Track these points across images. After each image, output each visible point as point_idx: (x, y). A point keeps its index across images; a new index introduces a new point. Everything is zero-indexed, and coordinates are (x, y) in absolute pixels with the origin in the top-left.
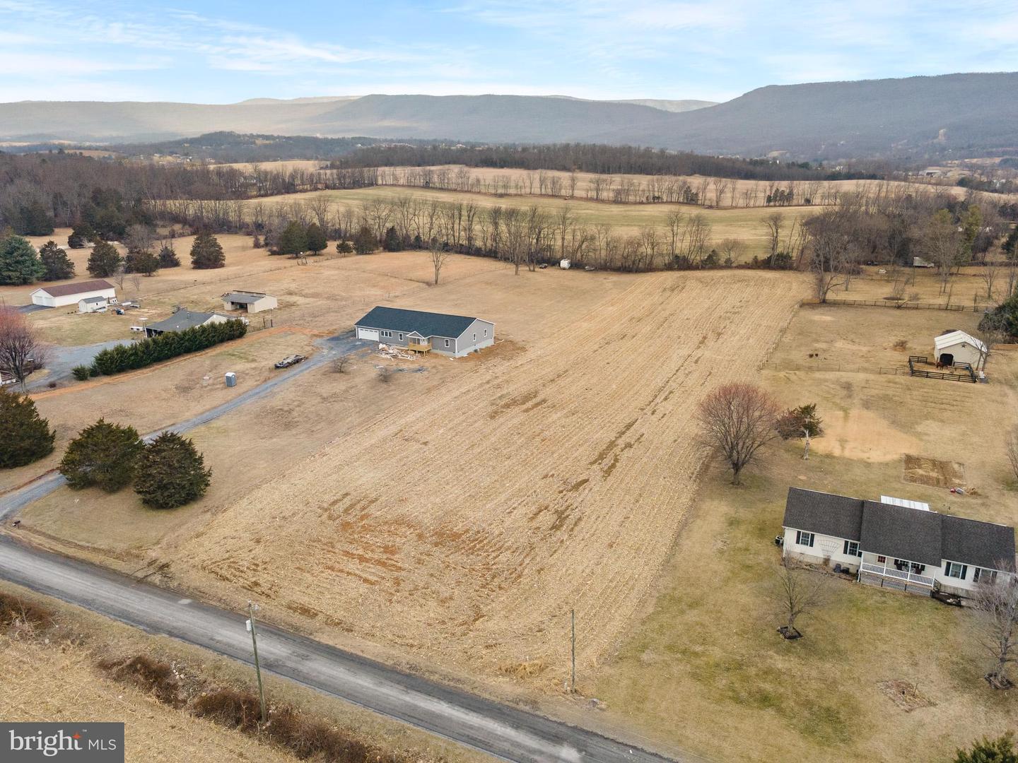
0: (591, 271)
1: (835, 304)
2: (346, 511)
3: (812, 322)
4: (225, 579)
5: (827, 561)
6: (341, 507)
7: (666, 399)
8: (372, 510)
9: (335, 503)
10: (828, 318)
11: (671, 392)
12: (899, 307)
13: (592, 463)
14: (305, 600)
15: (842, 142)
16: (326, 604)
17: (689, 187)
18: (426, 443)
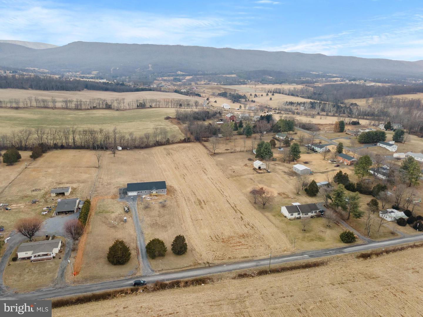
0: (129, 149)
1: (217, 154)
2: (217, 239)
3: (219, 161)
4: (223, 259)
5: (295, 217)
6: (214, 239)
7: (223, 192)
8: (221, 237)
9: (212, 238)
10: (222, 159)
11: (221, 190)
12: (232, 153)
13: (236, 213)
14: (242, 256)
15: (118, 68)
16: (246, 255)
17: (107, 102)
18: (201, 220)
